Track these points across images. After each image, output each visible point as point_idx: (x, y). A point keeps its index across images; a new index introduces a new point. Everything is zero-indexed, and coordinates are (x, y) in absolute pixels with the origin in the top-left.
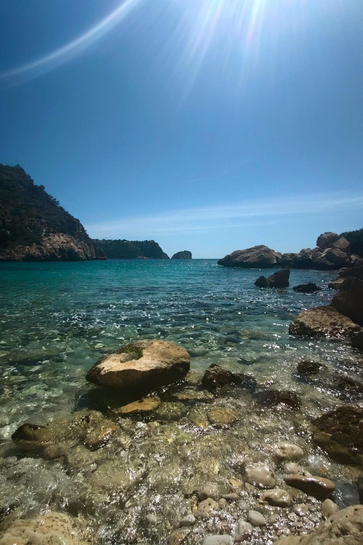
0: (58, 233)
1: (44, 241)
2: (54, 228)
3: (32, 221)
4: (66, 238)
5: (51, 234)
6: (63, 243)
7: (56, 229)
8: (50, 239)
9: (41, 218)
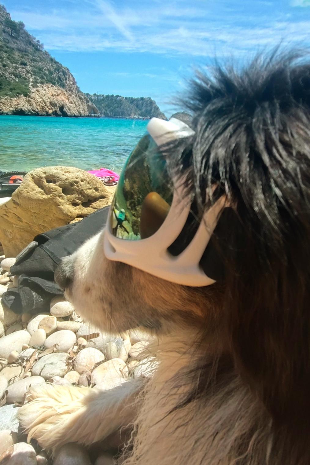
0: (47, 84)
1: (33, 93)
2: (42, 78)
3: (16, 68)
4: (56, 90)
5: (39, 85)
6: (53, 96)
7: (44, 79)
8: (38, 91)
9: (25, 64)
